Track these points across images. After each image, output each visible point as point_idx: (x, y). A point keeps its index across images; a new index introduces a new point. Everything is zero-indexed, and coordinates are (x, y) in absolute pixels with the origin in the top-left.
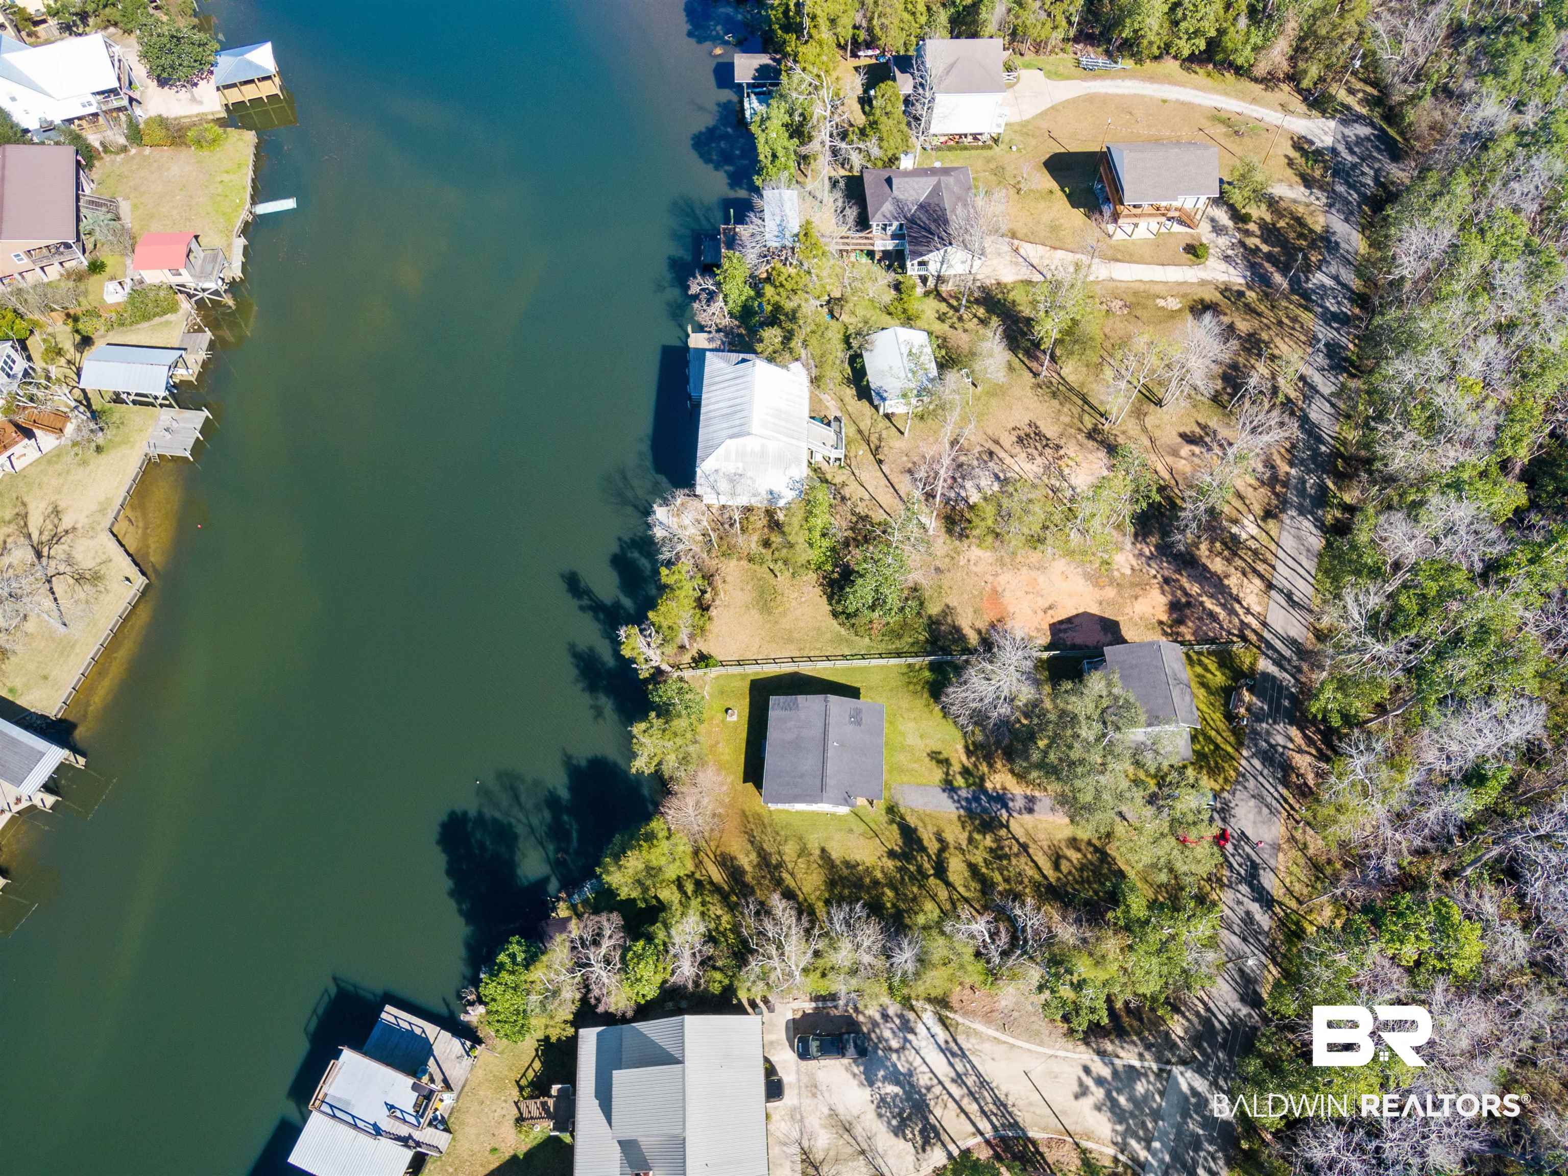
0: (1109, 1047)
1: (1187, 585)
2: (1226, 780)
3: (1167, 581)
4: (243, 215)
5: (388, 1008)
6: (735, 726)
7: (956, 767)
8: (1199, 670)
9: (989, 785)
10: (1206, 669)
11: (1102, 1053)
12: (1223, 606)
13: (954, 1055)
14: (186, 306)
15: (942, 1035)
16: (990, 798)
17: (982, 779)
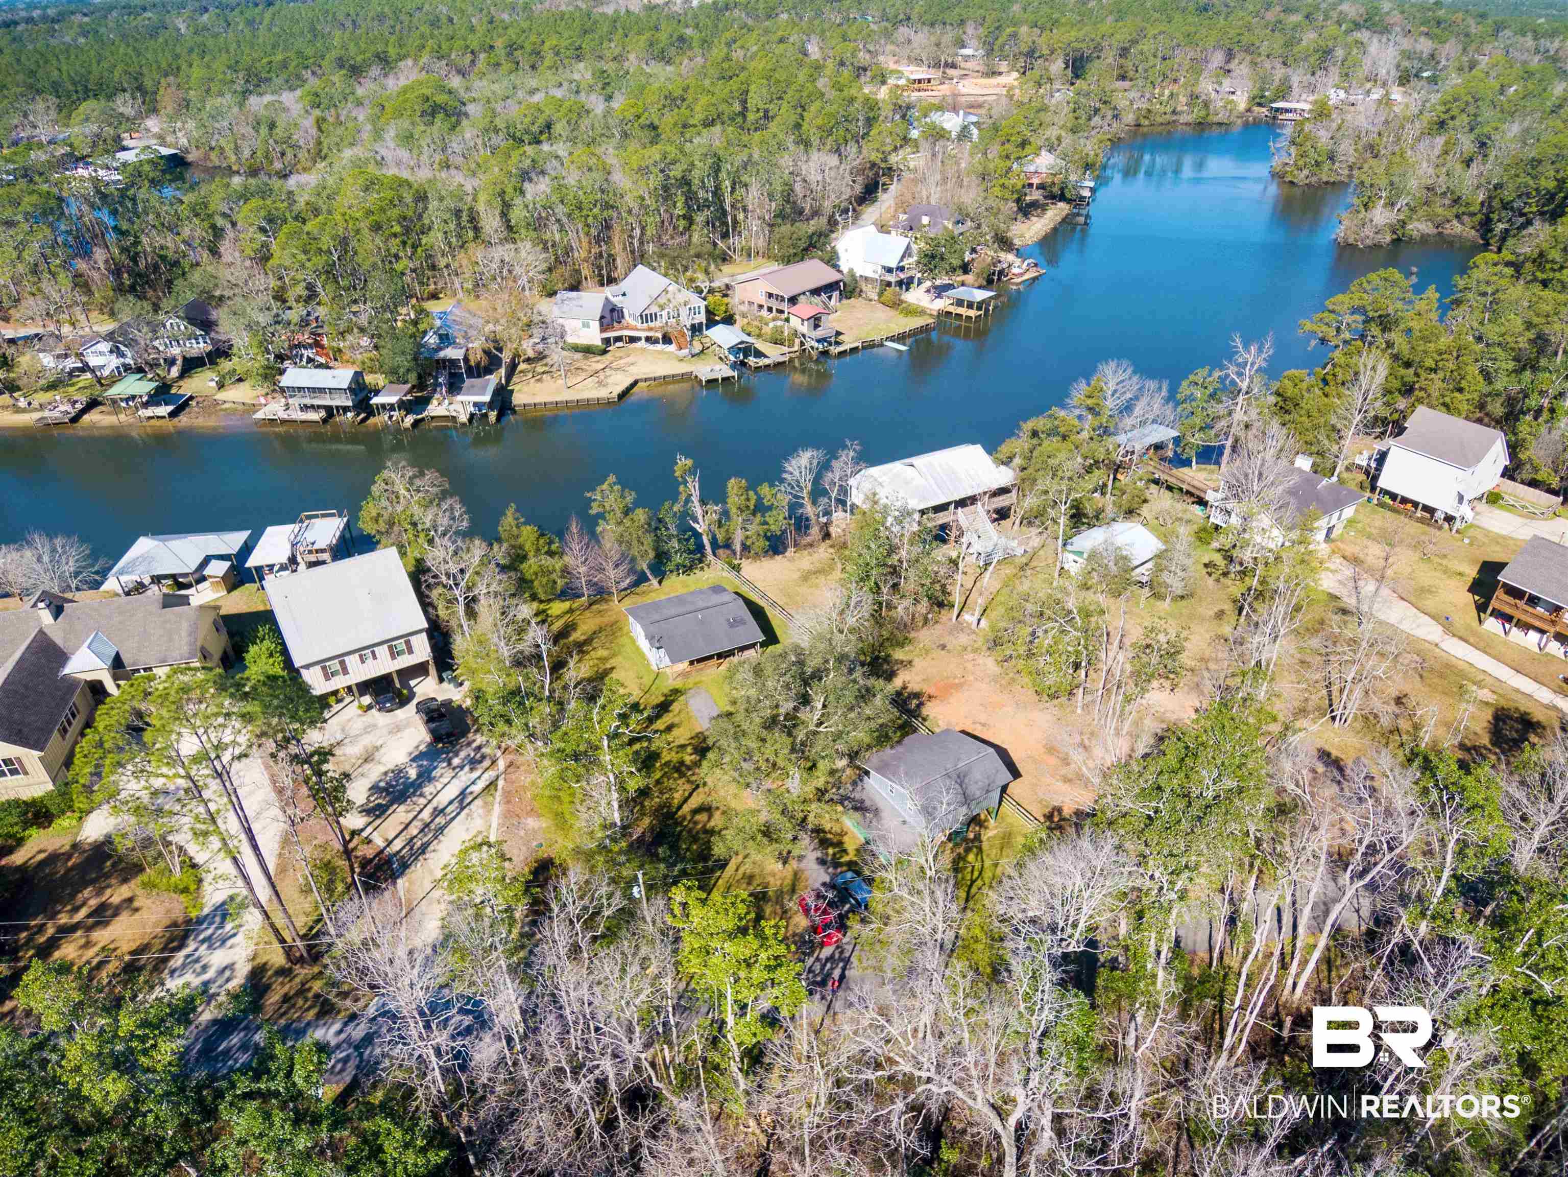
4: (877, 339)
13: (461, 801)
15: (477, 788)
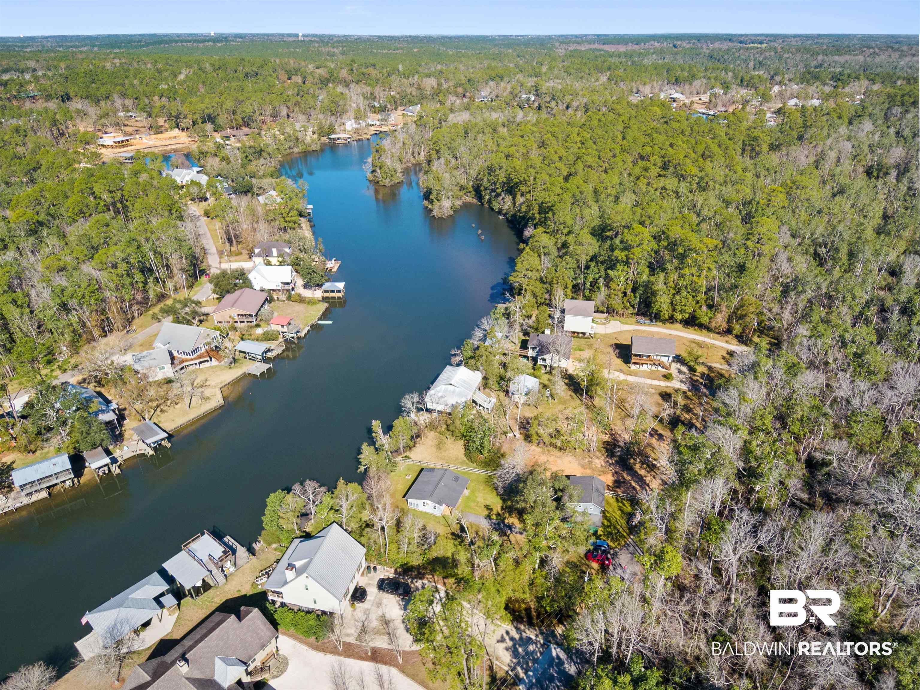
0: (522, 627)
1: (625, 476)
2: (619, 544)
3: (616, 473)
4: (313, 322)
5: (228, 537)
6: (408, 480)
7: (495, 512)
8: (620, 504)
9: (506, 521)
10: (624, 505)
11: (518, 629)
12: (640, 486)
14: (281, 339)
16: (505, 525)
17: (505, 518)
